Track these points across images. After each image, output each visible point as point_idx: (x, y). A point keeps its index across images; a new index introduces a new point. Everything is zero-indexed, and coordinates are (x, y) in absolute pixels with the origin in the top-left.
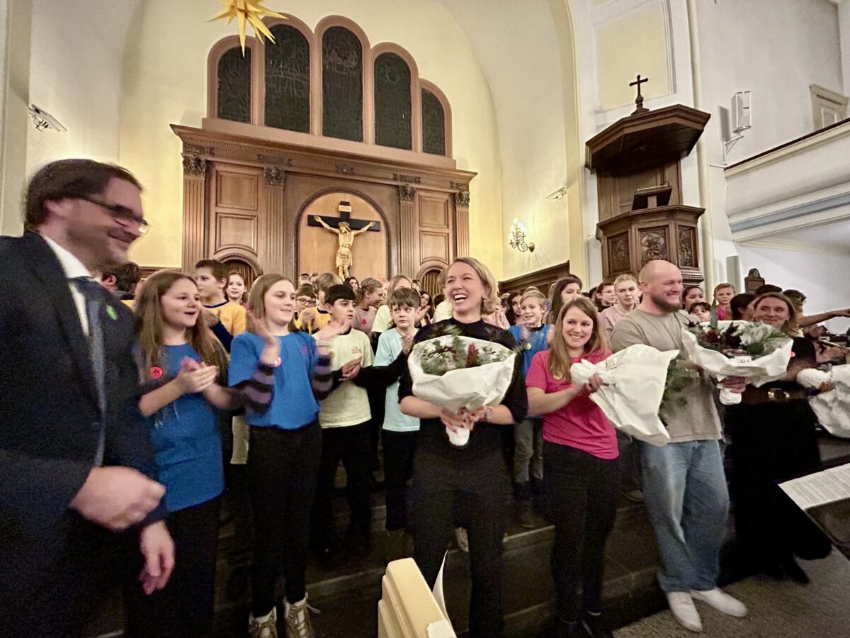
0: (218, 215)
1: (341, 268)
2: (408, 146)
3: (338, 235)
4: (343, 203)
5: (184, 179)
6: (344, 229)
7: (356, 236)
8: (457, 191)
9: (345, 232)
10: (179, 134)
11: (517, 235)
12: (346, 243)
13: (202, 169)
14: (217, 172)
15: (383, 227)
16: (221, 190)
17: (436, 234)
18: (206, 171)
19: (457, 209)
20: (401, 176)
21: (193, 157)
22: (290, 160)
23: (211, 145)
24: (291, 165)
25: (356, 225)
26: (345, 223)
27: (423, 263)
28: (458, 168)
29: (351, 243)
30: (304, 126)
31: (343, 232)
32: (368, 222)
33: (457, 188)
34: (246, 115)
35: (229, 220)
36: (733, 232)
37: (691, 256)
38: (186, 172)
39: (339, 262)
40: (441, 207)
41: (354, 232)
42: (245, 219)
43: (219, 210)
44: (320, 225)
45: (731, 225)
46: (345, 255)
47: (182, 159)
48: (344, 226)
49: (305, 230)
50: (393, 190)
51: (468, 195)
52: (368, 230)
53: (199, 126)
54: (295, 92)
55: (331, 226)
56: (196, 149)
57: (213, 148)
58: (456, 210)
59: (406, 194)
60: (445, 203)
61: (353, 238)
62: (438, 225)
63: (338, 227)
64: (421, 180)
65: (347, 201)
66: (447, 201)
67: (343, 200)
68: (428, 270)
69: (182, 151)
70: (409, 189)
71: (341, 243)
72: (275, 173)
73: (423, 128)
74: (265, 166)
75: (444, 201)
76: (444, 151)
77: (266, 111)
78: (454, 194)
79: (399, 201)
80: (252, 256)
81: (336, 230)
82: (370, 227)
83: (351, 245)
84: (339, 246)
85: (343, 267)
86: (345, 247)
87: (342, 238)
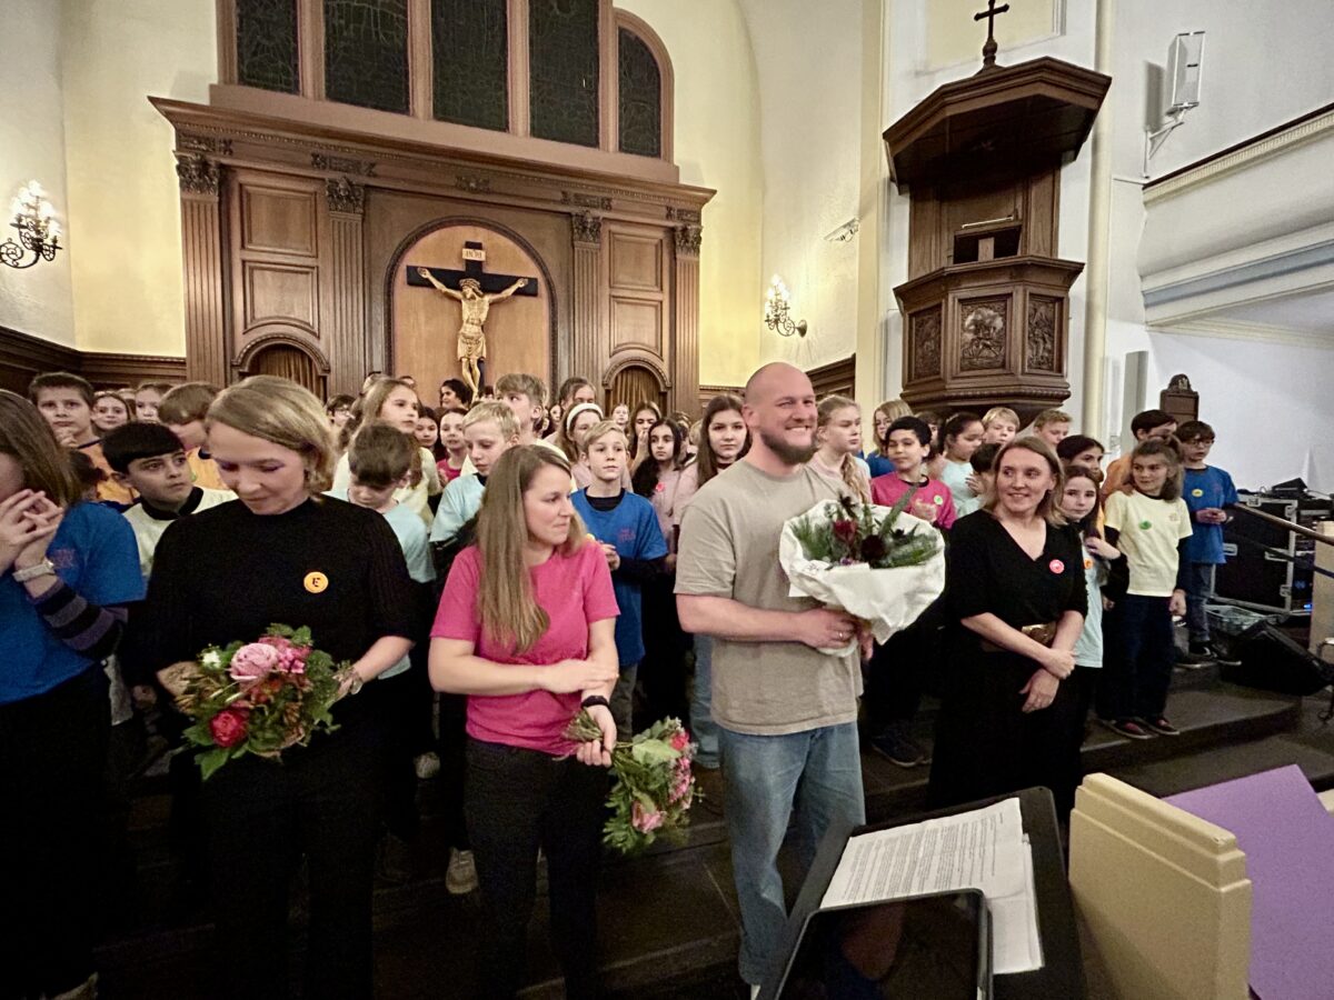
0: (247, 264)
1: (464, 360)
2: (591, 140)
3: (460, 302)
4: (470, 245)
5: (182, 199)
6: (469, 292)
7: (492, 304)
8: (679, 225)
9: (473, 298)
10: (168, 115)
11: (776, 306)
12: (474, 316)
13: (211, 180)
14: (241, 185)
15: (542, 289)
16: (250, 218)
17: (638, 303)
18: (220, 184)
19: (678, 256)
20: (576, 195)
21: (194, 158)
22: (373, 165)
23: (228, 136)
24: (375, 176)
25: (492, 284)
26: (472, 281)
27: (615, 353)
28: (683, 181)
29: (483, 317)
30: (397, 101)
31: (468, 296)
32: (514, 280)
33: (680, 218)
34: (291, 79)
35: (267, 272)
36: (1147, 306)
37: (1050, 352)
38: (185, 185)
39: (462, 351)
40: (651, 250)
41: (488, 298)
42: (297, 272)
43: (248, 256)
44: (428, 284)
45: (1144, 294)
46: (472, 338)
47: (176, 162)
48: (470, 287)
49: (404, 294)
50: (563, 223)
51: (700, 232)
52: (516, 293)
53: (205, 101)
54: (381, 36)
55: (448, 287)
56: (200, 143)
57: (231, 142)
58: (675, 259)
60: (655, 246)
61: (486, 308)
62: (644, 286)
63: (459, 288)
64: (614, 203)
65: (478, 241)
66: (661, 241)
67: (471, 240)
68: (625, 366)
69: (174, 148)
70: (590, 220)
71: (465, 317)
72: (346, 190)
73: (620, 108)
74: (328, 175)
75: (656, 241)
76: (659, 148)
77: (328, 72)
78: (673, 230)
79: (572, 240)
80: (310, 339)
81: (457, 294)
82: (519, 288)
83: (483, 319)
84: (462, 322)
85: (469, 359)
86: (473, 324)
87: (467, 307)
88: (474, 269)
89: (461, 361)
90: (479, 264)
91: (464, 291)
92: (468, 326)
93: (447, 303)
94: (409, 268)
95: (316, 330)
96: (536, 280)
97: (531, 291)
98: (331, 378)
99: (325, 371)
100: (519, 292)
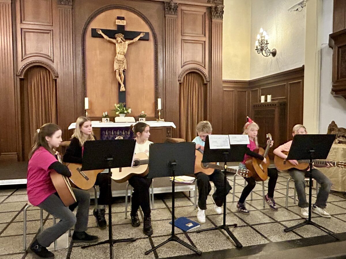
0: (23, 30)
1: (117, 71)
3: (115, 44)
4: (119, 18)
6: (119, 40)
7: (129, 45)
8: (213, 5)
9: (121, 42)
11: (261, 43)
12: (121, 51)
15: (151, 38)
16: (24, 10)
17: (196, 42)
19: (213, 20)
25: (129, 36)
26: (120, 35)
27: (183, 66)
29: (125, 51)
31: (119, 42)
33: (214, 2)
35: (32, 34)
39: (116, 66)
41: (128, 42)
42: (43, 33)
43: (24, 26)
44: (101, 37)
46: (121, 61)
48: (120, 37)
49: (90, 41)
50: (161, 7)
51: (223, 8)
52: (139, 40)
55: (110, 38)
58: (212, 21)
59: (170, 9)
60: (203, 16)
61: (127, 47)
62: (197, 34)
63: (115, 38)
65: (122, 16)
66: (205, 13)
67: (120, 16)
68: (188, 72)
70: (173, 5)
71: (117, 51)
75: (203, 13)
78: (211, 8)
79: (165, 15)
80: (50, 63)
81: (114, 41)
82: (141, 37)
83: (125, 53)
84: (116, 53)
85: (119, 70)
86: (121, 54)
87: (118, 47)
88: (121, 29)
89: (116, 71)
90: (123, 27)
91: (117, 39)
92: (118, 55)
93: (109, 44)
94: (92, 29)
95: (52, 58)
96: (148, 33)
97: (147, 39)
98: (58, 80)
99: (56, 77)
100: (140, 39)
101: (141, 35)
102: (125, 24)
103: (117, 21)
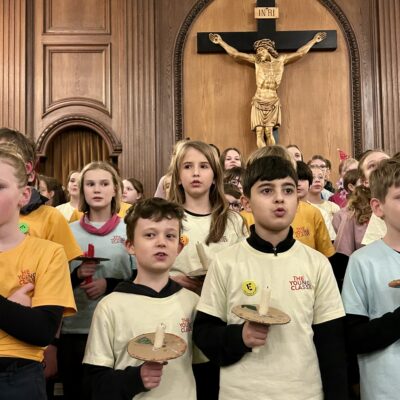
0: (48, 48)
1: (259, 129)
3: (253, 66)
4: (262, 3)
6: (264, 53)
9: (268, 60)
12: (269, 80)
15: (341, 42)
26: (266, 41)
29: (279, 79)
31: (263, 58)
32: (311, 35)
35: (65, 55)
39: (256, 118)
43: (49, 40)
46: (267, 104)
48: (265, 48)
52: (312, 50)
55: (240, 51)
61: (282, 69)
63: (253, 51)
71: (260, 81)
81: (251, 57)
82: (316, 43)
83: (278, 83)
84: (255, 87)
85: (264, 127)
86: (268, 88)
87: (261, 71)
88: (266, 28)
89: (255, 130)
90: (272, 22)
91: (259, 52)
92: (262, 91)
94: (199, 35)
95: (108, 109)
96: (334, 32)
97: (329, 46)
98: (122, 158)
99: (116, 150)
100: (316, 48)
101: (317, 39)
102: (276, 16)
103: (257, 10)
